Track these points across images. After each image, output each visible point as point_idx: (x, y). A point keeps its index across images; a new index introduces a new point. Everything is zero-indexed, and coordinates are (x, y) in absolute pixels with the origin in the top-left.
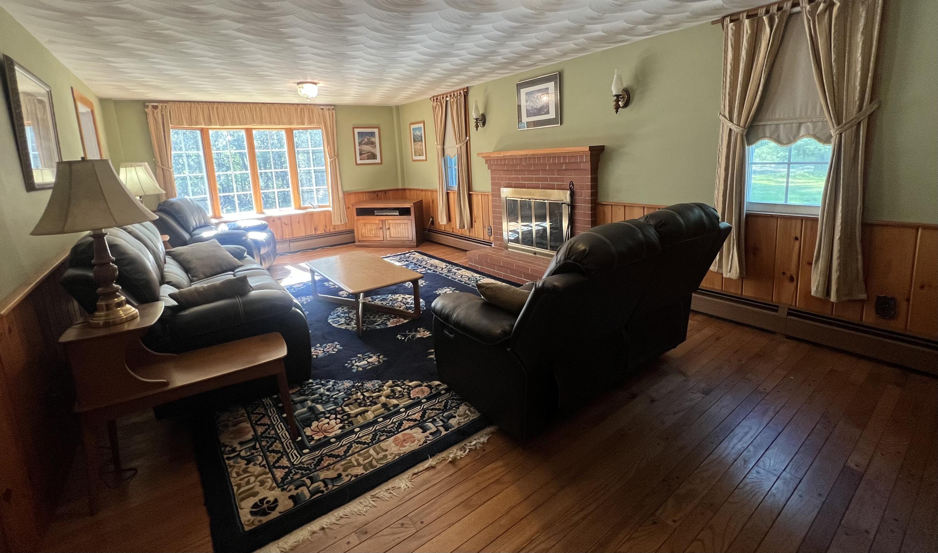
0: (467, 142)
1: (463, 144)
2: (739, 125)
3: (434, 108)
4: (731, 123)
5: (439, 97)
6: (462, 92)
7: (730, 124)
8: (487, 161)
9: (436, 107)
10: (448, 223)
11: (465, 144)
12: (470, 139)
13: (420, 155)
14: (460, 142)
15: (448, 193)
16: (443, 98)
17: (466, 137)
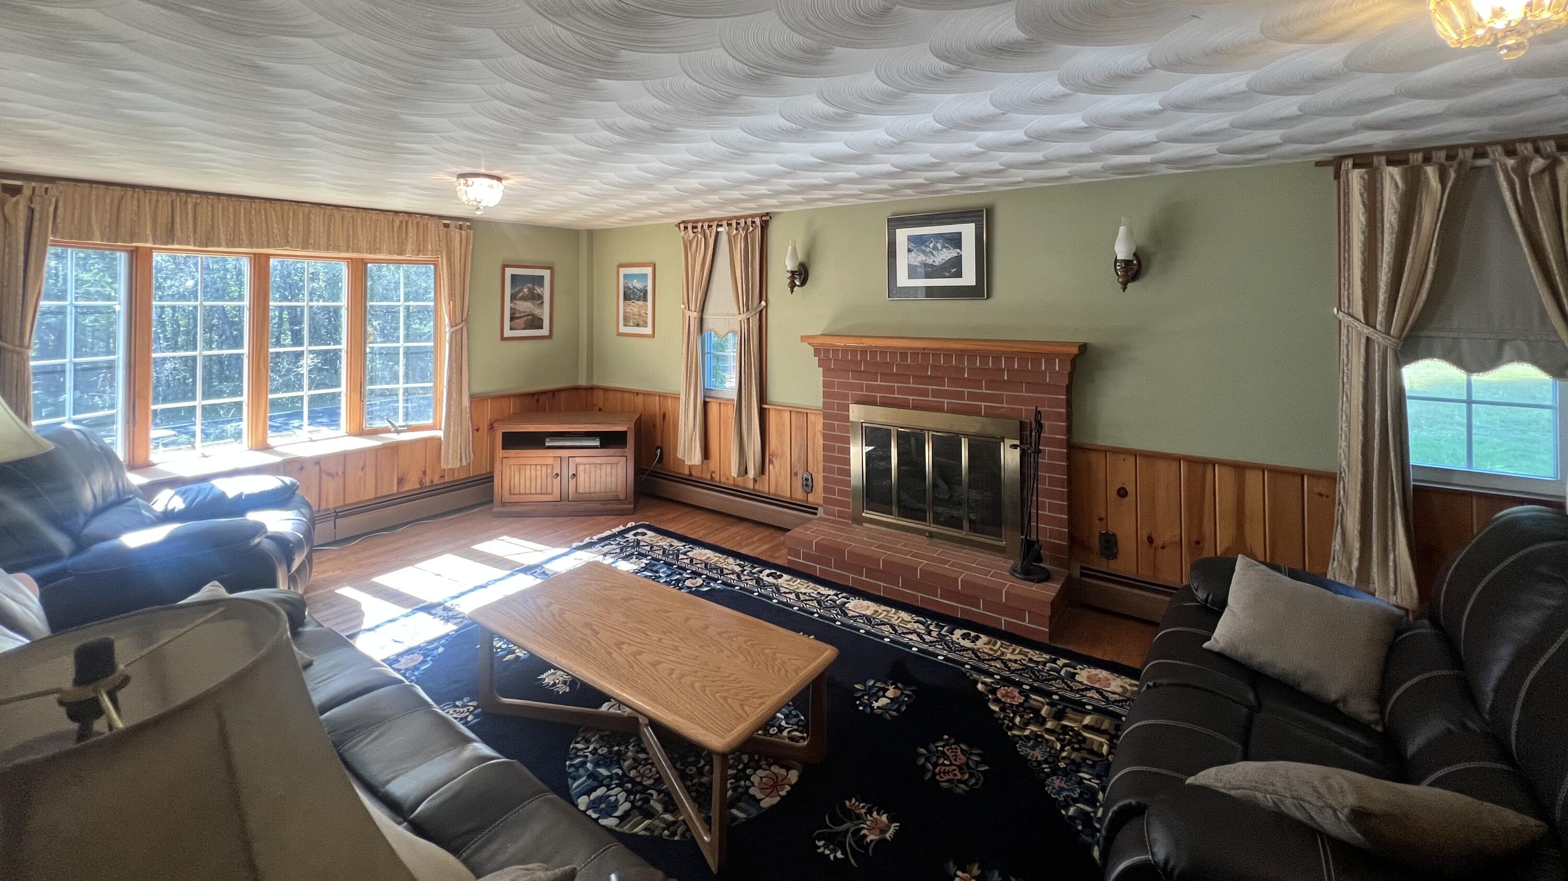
0: (761, 312)
1: (754, 313)
2: (1389, 334)
3: (687, 245)
4: (1371, 330)
5: (700, 225)
6: (758, 220)
7: (1367, 331)
8: (817, 352)
9: (691, 242)
10: (703, 462)
11: (758, 314)
12: (766, 306)
13: (638, 325)
14: (748, 310)
15: (705, 404)
16: (710, 226)
17: (760, 302)
